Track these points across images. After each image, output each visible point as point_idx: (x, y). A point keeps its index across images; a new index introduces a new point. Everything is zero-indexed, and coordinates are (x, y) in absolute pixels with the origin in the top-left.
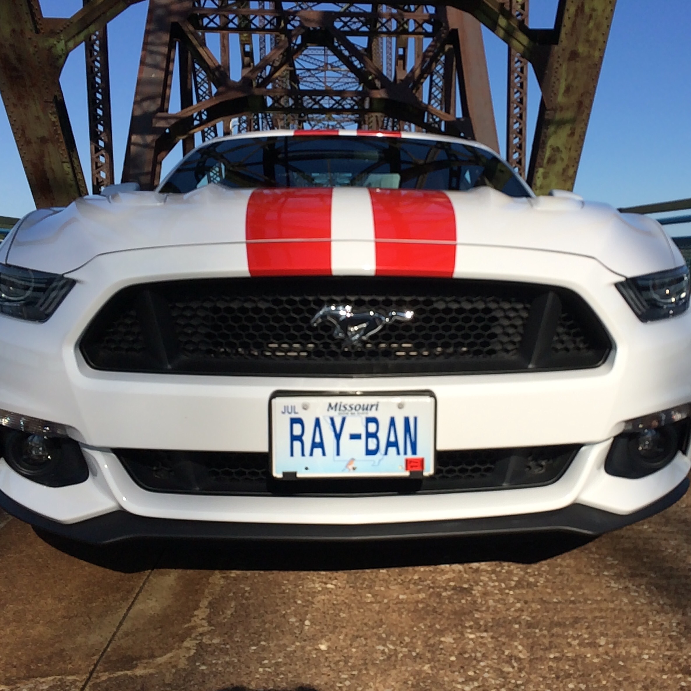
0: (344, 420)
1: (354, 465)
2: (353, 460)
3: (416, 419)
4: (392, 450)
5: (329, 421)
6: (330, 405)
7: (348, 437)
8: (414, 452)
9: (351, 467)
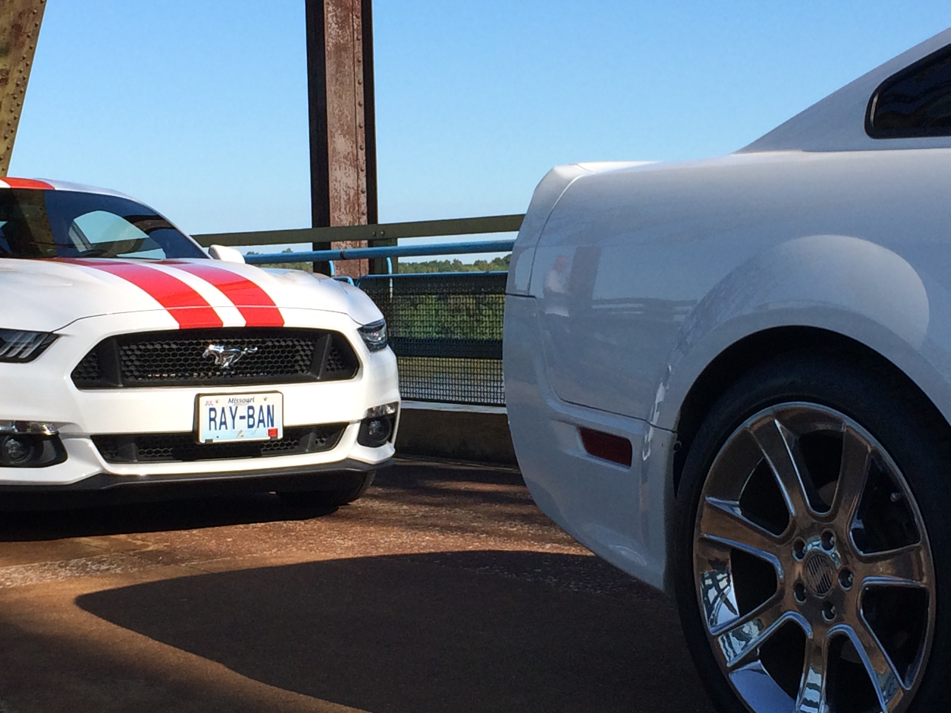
0: (237, 408)
1: (242, 434)
2: (241, 431)
3: (273, 406)
4: (261, 425)
5: (229, 409)
6: (230, 400)
7: (239, 418)
8: (272, 425)
9: (240, 435)
